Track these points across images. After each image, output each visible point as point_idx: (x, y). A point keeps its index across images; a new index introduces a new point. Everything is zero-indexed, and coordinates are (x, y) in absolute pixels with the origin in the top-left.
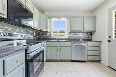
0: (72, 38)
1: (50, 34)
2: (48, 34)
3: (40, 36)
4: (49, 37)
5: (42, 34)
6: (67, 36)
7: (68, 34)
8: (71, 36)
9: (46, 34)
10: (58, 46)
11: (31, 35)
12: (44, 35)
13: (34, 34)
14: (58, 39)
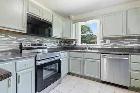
0: (108, 46)
1: (77, 42)
2: (74, 42)
3: (66, 44)
4: (76, 46)
5: (68, 42)
6: (100, 44)
7: (101, 42)
8: (106, 44)
9: (72, 42)
10: (81, 58)
11: (54, 44)
12: (70, 44)
13: (59, 43)
14: (86, 49)
